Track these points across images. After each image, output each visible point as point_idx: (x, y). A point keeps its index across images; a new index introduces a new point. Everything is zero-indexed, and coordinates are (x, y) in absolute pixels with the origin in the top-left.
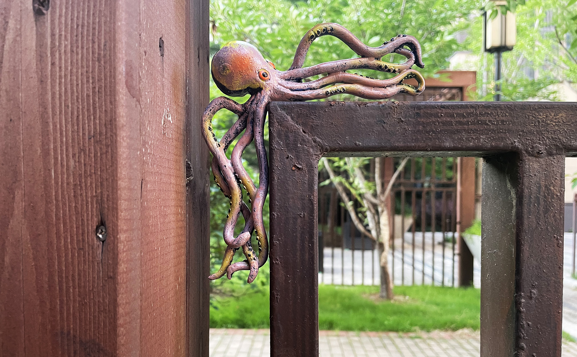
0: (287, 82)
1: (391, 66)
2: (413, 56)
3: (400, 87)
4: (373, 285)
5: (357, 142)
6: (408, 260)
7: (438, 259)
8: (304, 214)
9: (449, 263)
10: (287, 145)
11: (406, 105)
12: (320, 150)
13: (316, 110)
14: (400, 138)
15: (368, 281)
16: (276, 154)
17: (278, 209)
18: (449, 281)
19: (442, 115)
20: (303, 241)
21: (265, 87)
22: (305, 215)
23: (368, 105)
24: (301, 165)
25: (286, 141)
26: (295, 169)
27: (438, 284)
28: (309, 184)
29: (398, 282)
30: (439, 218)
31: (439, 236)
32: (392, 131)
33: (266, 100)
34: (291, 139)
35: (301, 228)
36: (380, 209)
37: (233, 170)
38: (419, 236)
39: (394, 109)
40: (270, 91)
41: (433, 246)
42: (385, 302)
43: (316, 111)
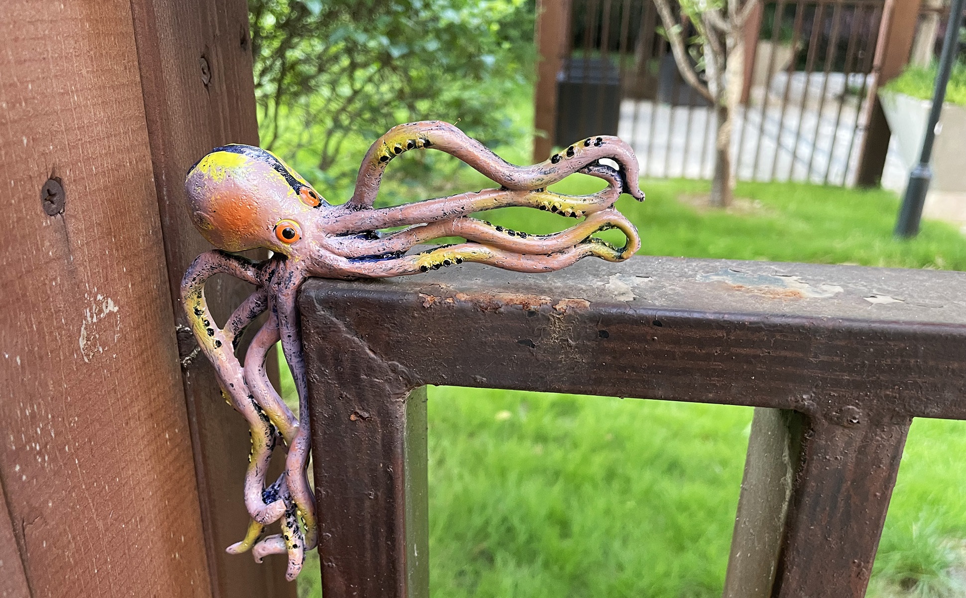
0: (340, 239)
1: (567, 203)
2: (618, 183)
3: (586, 247)
4: (702, 179)
5: (478, 377)
6: (772, 128)
7: (827, 130)
8: (376, 494)
9: (845, 135)
10: (340, 376)
11: (580, 315)
12: (406, 385)
13: (395, 313)
14: (563, 376)
15: (694, 170)
16: (318, 391)
17: (327, 482)
18: (837, 175)
19: (653, 339)
20: (375, 535)
21: (292, 256)
22: (378, 496)
23: (502, 310)
24: (367, 411)
25: (336, 368)
26: (356, 418)
27: (817, 179)
28: (384, 446)
29: (746, 173)
30: (843, 46)
31: (837, 81)
32: (548, 361)
33: (296, 280)
34: (347, 365)
35: (371, 516)
36: (730, 42)
37: (247, 391)
38: (799, 80)
39: (555, 321)
40: (303, 261)
41: (823, 101)
42: (716, 213)
43: (395, 315)
